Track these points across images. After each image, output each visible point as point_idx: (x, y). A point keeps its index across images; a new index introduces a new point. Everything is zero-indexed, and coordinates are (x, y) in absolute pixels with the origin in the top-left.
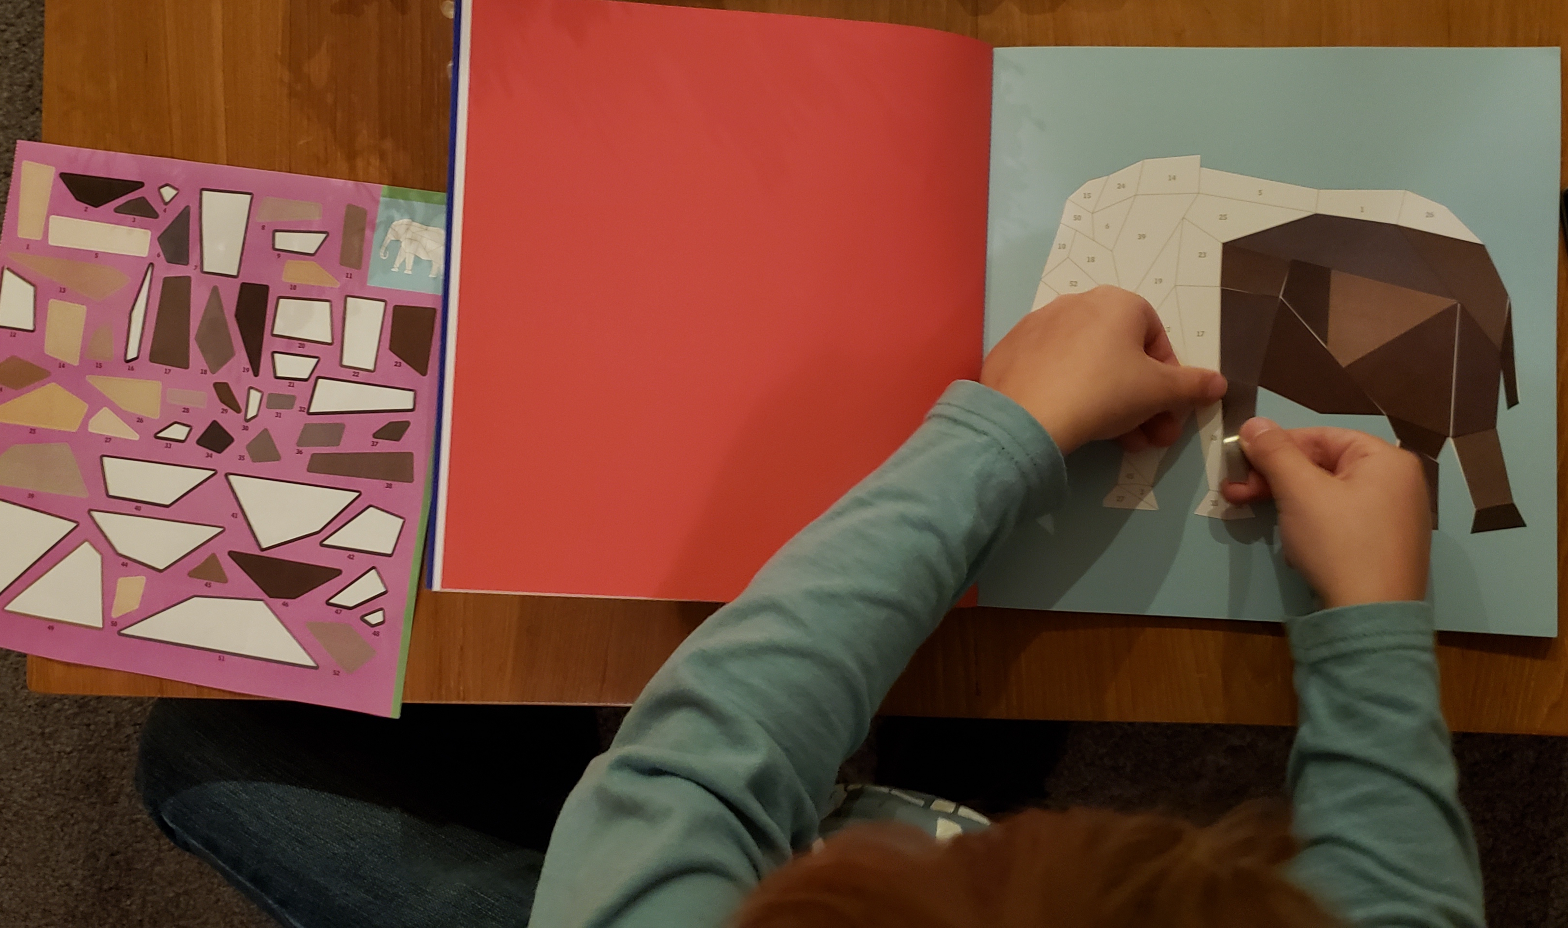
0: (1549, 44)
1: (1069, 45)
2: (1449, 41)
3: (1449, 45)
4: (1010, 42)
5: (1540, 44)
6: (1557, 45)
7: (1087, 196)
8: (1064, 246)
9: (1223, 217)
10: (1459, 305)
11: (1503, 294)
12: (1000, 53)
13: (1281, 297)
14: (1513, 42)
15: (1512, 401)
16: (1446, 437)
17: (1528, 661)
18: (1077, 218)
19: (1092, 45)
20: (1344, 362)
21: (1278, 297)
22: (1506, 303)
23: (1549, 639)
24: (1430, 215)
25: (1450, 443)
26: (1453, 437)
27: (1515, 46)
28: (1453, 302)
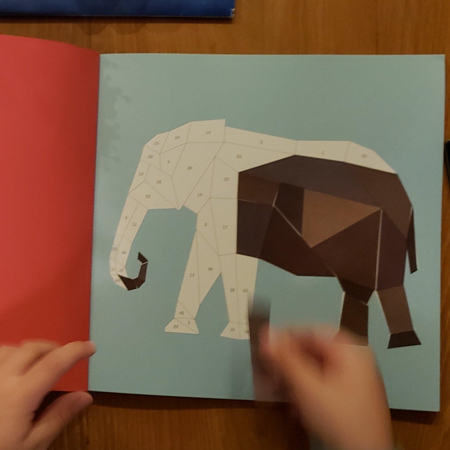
0: (438, 53)
1: (146, 52)
2: (377, 51)
3: (377, 53)
4: (110, 51)
5: (433, 53)
6: (443, 54)
7: (157, 143)
8: (142, 174)
9: (239, 157)
10: (382, 211)
11: (408, 204)
12: (105, 58)
13: (274, 205)
14: (416, 51)
15: (414, 269)
16: (372, 291)
17: (421, 426)
18: (151, 157)
19: (159, 52)
20: (312, 244)
21: (272, 206)
22: (410, 211)
23: (434, 413)
24: (364, 156)
25: (375, 295)
26: (378, 290)
27: (418, 54)
28: (378, 209)
